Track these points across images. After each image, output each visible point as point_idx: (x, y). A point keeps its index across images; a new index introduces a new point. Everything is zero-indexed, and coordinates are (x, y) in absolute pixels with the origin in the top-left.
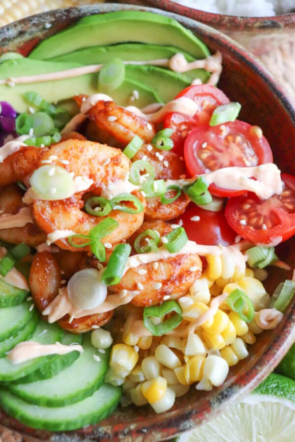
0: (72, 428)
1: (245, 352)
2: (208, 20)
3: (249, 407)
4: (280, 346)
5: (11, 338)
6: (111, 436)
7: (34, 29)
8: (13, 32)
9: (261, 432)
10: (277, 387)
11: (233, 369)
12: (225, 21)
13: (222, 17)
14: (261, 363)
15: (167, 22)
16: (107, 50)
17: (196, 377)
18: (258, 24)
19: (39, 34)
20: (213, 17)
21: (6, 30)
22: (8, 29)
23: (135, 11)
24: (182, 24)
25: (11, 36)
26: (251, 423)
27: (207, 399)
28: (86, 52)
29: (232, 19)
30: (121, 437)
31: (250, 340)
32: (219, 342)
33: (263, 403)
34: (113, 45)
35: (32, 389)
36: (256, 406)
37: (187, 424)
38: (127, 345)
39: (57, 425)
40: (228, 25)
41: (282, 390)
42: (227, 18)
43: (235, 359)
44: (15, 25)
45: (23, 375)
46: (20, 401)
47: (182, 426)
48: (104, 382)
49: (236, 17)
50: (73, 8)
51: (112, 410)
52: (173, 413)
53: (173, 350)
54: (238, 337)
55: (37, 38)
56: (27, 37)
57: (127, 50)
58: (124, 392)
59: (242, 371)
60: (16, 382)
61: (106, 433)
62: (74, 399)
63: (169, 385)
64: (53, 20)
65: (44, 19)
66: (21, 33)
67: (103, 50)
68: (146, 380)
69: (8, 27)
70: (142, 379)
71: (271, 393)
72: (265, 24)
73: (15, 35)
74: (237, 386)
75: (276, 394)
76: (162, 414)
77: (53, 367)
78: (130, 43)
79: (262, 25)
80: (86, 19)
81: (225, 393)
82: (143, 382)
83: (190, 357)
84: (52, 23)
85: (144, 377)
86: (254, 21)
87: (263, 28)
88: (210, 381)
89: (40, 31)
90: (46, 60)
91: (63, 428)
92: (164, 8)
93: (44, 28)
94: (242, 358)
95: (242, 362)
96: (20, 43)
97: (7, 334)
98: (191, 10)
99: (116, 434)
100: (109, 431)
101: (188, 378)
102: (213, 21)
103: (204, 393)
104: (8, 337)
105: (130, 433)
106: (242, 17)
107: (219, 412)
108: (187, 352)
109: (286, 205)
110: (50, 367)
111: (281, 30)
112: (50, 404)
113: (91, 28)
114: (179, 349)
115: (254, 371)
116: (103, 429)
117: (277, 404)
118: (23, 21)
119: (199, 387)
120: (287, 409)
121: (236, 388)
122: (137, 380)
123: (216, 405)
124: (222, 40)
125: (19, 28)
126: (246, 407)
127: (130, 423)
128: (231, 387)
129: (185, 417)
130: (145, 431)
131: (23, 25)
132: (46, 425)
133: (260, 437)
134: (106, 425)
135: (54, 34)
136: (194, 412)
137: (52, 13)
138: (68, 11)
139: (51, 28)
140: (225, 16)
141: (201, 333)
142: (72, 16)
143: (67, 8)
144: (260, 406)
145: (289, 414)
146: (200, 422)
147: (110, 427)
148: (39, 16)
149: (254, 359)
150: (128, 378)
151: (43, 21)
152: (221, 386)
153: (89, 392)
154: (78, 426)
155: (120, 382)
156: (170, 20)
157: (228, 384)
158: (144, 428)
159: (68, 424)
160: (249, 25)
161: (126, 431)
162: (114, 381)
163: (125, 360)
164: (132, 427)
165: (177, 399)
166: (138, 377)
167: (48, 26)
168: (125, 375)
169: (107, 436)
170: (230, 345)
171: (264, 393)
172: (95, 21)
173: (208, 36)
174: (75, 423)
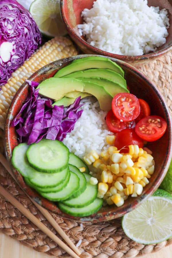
0: (88, 215)
1: (148, 182)
2: (121, 58)
3: (150, 201)
4: (160, 178)
5: (61, 184)
6: (103, 217)
7: (55, 66)
8: (48, 68)
9: (155, 210)
10: (159, 193)
11: (144, 188)
12: (127, 58)
13: (126, 57)
14: (154, 184)
15: (106, 60)
16: (84, 72)
17: (131, 192)
18: (139, 58)
19: (57, 68)
20: (123, 56)
21: (45, 68)
22: (46, 68)
23: (93, 56)
24: (112, 60)
25: (47, 70)
26: (151, 207)
27: (136, 200)
28: (75, 73)
29: (130, 57)
30: (106, 216)
31: (149, 177)
32: (138, 179)
33: (155, 200)
34: (85, 70)
35: (71, 202)
36: (152, 201)
37: (130, 209)
38: (104, 183)
39: (82, 214)
40: (128, 60)
41: (161, 194)
42: (128, 57)
43: (144, 185)
44: (48, 65)
45: (68, 198)
46: (67, 207)
47: (128, 211)
48: (97, 198)
49: (131, 56)
50: (70, 57)
51: (101, 207)
52: (124, 206)
53: (121, 183)
54: (144, 176)
55: (57, 69)
56: (53, 70)
57: (92, 72)
58: (104, 200)
59: (148, 188)
60: (65, 200)
61: (100, 216)
62: (87, 204)
63: (121, 196)
64: (62, 62)
65: (59, 62)
66: (51, 69)
67: (82, 72)
68: (112, 195)
69: (45, 67)
70: (111, 195)
71: (158, 195)
72: (142, 58)
73: (48, 70)
74: (146, 194)
75: (159, 195)
76: (120, 207)
77: (78, 193)
78: (92, 68)
79: (141, 58)
80: (75, 61)
81: (142, 197)
82: (111, 196)
83: (128, 185)
84: (62, 64)
85: (112, 194)
86: (138, 57)
87: (141, 59)
88: (137, 193)
89: (58, 67)
90: (60, 78)
91: (84, 215)
92: (104, 55)
93: (59, 66)
94: (147, 184)
95: (147, 185)
96: (50, 72)
97: (60, 183)
98: (114, 54)
99: (104, 216)
100: (102, 215)
101: (128, 193)
102: (123, 58)
103: (134, 198)
104: (60, 184)
105: (109, 215)
106: (134, 56)
107: (141, 204)
108: (127, 184)
109: (157, 126)
110: (77, 194)
111: (148, 60)
112: (79, 207)
113: (77, 64)
114: (123, 183)
115: (152, 188)
116: (99, 214)
117: (160, 199)
118: (51, 64)
119: (133, 196)
120: (163, 201)
121: (146, 195)
122: (109, 196)
123: (139, 201)
124: (127, 65)
125: (50, 67)
126: (149, 201)
127: (109, 211)
128: (144, 195)
129: (129, 207)
130: (115, 213)
131: (51, 65)
132: (79, 215)
133: (154, 212)
134: (100, 213)
135: (63, 68)
136: (132, 205)
137: (62, 60)
138: (68, 59)
139: (62, 65)
140: (127, 56)
141: (131, 176)
142: (69, 60)
143: (67, 58)
144: (154, 201)
145: (164, 203)
146: (134, 209)
147: (101, 213)
148: (57, 61)
149: (151, 184)
150: (105, 195)
151: (59, 63)
152: (141, 195)
153: (92, 201)
154: (90, 214)
155: (102, 197)
156: (107, 59)
157: (143, 194)
158: (114, 212)
159: (87, 213)
160: (136, 59)
161: (108, 214)
162: (100, 197)
163: (104, 188)
164: (110, 212)
165: (125, 201)
166: (109, 194)
167: (61, 65)
168: (104, 194)
169: (101, 217)
170: (142, 180)
171: (155, 196)
172: (79, 61)
173: (122, 64)
174: (88, 213)
